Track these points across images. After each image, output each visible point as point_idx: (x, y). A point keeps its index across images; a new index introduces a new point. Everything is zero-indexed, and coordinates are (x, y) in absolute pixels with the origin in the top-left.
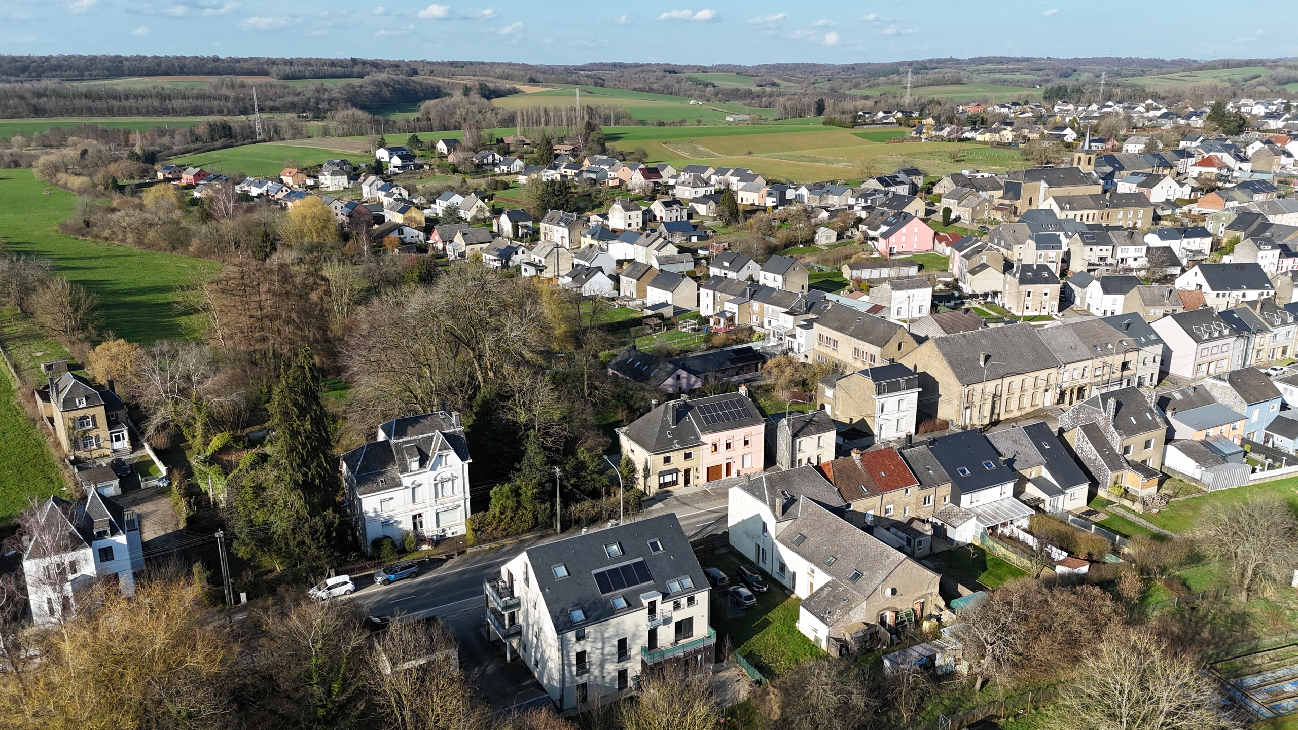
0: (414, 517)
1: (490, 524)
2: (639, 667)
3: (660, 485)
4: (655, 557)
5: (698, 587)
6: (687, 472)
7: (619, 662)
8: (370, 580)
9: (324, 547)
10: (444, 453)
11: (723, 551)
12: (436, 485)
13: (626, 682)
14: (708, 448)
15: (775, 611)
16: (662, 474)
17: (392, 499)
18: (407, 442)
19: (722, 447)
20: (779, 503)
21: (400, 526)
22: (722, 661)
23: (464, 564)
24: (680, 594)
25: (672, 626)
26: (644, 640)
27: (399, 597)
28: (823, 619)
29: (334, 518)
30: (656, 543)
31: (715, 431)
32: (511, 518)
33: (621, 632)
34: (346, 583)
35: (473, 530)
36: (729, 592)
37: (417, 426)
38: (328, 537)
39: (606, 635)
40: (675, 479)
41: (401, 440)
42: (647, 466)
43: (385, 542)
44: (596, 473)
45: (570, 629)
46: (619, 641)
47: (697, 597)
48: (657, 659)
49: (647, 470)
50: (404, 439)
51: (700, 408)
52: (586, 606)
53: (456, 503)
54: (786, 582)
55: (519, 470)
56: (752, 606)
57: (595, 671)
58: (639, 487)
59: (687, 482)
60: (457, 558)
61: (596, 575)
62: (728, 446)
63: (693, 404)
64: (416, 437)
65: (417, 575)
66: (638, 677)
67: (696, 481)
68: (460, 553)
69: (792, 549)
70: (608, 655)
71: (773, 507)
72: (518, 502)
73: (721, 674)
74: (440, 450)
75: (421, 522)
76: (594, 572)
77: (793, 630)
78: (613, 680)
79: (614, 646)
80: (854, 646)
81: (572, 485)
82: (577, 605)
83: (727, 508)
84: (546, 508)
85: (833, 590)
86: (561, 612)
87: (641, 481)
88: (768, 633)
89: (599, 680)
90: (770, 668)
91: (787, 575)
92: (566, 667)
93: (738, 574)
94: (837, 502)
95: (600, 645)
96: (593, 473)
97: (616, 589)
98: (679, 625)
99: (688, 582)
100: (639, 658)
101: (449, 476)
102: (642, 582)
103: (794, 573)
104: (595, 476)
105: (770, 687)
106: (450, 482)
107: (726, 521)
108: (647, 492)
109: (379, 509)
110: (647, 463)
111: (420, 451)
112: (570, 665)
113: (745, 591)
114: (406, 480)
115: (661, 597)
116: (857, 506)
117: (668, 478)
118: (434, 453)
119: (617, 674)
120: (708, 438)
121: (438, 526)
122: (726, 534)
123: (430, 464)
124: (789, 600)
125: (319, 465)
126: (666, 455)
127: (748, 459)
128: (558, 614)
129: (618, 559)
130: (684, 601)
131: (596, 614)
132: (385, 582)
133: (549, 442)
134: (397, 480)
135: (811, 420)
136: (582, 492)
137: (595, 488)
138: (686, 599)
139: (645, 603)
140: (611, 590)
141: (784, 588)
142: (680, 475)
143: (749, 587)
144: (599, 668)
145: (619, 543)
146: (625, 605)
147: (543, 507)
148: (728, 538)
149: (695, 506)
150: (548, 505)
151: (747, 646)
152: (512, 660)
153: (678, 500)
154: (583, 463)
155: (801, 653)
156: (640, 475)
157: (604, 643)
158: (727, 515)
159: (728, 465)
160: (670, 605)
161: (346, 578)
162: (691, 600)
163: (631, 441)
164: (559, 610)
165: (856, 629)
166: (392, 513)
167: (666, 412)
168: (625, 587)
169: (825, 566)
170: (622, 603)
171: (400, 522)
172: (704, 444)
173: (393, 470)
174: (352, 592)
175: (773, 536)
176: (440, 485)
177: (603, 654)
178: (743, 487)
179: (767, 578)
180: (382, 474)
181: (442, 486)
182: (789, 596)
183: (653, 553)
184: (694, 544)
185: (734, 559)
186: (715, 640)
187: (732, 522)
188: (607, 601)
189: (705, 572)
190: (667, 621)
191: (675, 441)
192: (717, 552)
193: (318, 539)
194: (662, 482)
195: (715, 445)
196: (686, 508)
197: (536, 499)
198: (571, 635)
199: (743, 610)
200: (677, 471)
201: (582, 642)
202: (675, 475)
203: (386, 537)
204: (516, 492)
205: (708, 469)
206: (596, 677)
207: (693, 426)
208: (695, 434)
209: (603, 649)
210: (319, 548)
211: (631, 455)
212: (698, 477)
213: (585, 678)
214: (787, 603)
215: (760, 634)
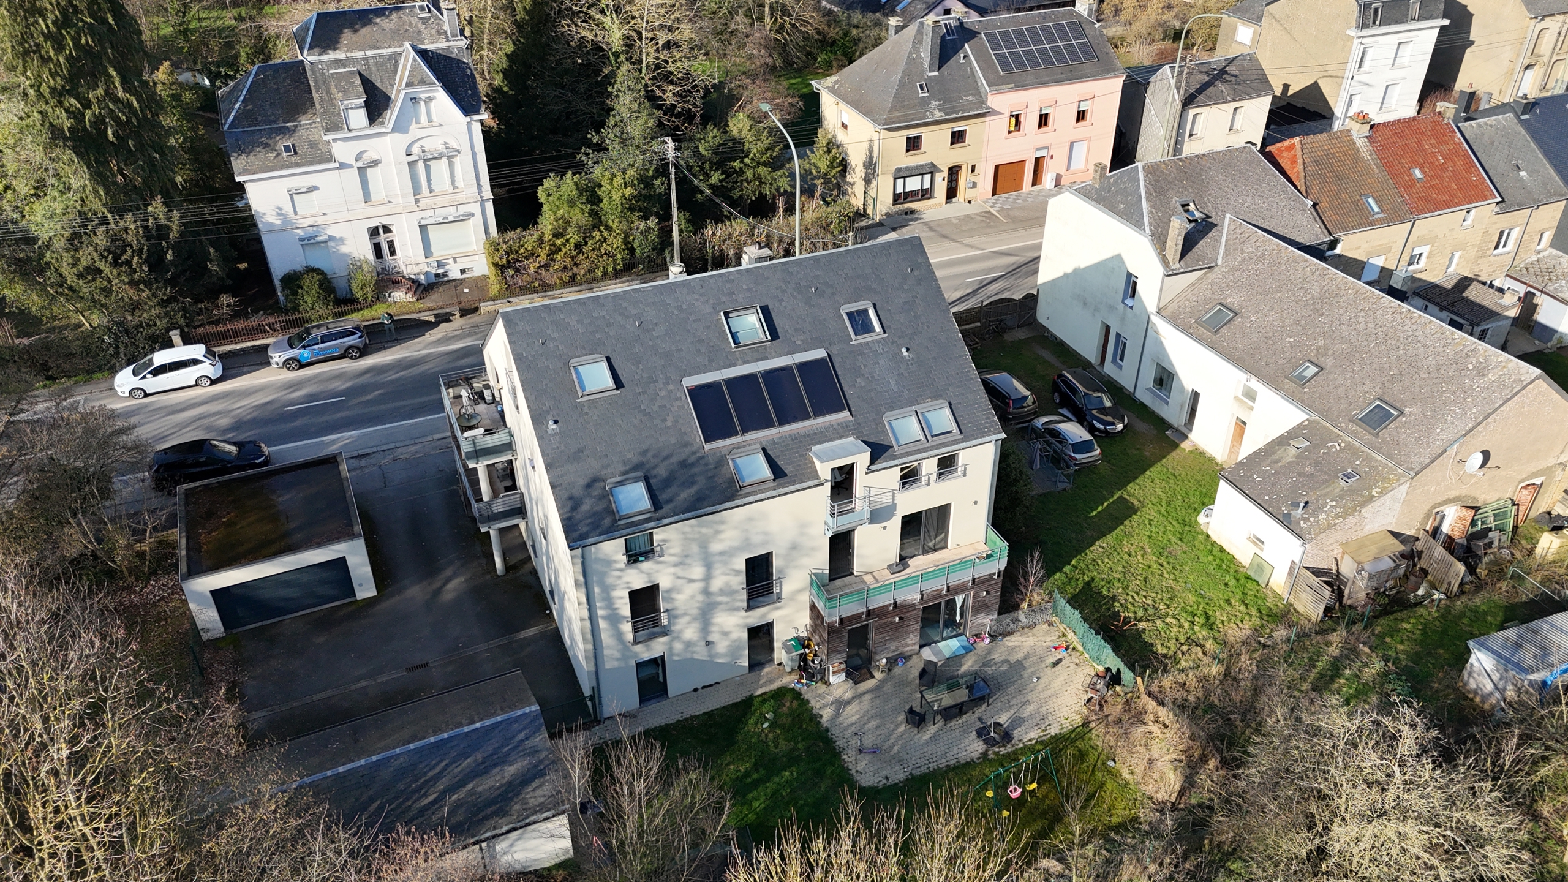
0: (374, 232)
1: (532, 255)
2: (803, 621)
3: (897, 198)
4: (860, 350)
5: (967, 432)
6: (954, 172)
7: (749, 608)
8: (259, 358)
9: (148, 284)
10: (422, 92)
11: (1021, 334)
12: (411, 164)
13: (772, 650)
14: (1003, 123)
15: (1144, 480)
16: (901, 174)
17: (313, 189)
18: (339, 63)
19: (1030, 121)
20: (1178, 227)
21: (344, 249)
22: (1016, 607)
23: (469, 335)
24: (917, 449)
25: (895, 525)
26: (821, 560)
27: (312, 397)
28: (1285, 521)
29: (169, 219)
30: (865, 312)
31: (1020, 86)
32: (577, 246)
33: (756, 539)
34: (196, 362)
35: (496, 265)
36: (1034, 430)
37: (364, 31)
38: (156, 262)
39: (716, 547)
40: (927, 185)
41: (324, 58)
42: (871, 157)
43: (307, 282)
44: (765, 164)
45: (609, 532)
46: (749, 561)
47: (963, 457)
48: (850, 608)
49: (870, 165)
50: (332, 55)
51: (991, 37)
52: (662, 471)
53: (463, 210)
54: (1172, 412)
55: (601, 148)
56: (1090, 467)
57: (689, 632)
58: (853, 201)
59: (951, 193)
60: (458, 322)
61: (696, 393)
62: (1043, 120)
63: (976, 28)
64: (359, 54)
65: (363, 352)
66: (802, 643)
67: (971, 194)
68: (464, 313)
69: (1199, 339)
70: (722, 592)
71: (1159, 240)
72: (594, 214)
73: (1011, 641)
74: (409, 84)
75: (391, 245)
76: (691, 381)
77: (1189, 531)
78: (734, 651)
79: (737, 572)
80: (1358, 591)
81: (712, 187)
82: (635, 468)
83: (1039, 247)
84: (649, 229)
85: (1313, 447)
86: (589, 486)
87: (859, 188)
88: (1129, 535)
89: (701, 653)
90: (1139, 633)
91: (1175, 397)
92: (602, 624)
93: (1055, 388)
94: (1315, 234)
95: (697, 571)
96: (759, 164)
97: (745, 430)
98: (912, 525)
99: (942, 418)
100: (805, 598)
101: (441, 148)
102: (819, 413)
103: (1196, 396)
104: (762, 170)
105: (1145, 698)
106: (444, 160)
107: (1036, 272)
108: (870, 211)
109: (288, 209)
110: (871, 151)
111: (368, 85)
112: (614, 619)
113: (1074, 431)
114: (343, 151)
115: (866, 456)
116: (1349, 246)
117: (913, 184)
118: (398, 91)
119: (745, 635)
120: (1003, 101)
121: (428, 253)
122: (1031, 300)
123: (391, 116)
124: (1175, 454)
125: (110, 94)
126: (913, 133)
127: (1080, 150)
128: (578, 492)
129: (757, 351)
130: (929, 467)
131: (685, 494)
132: (287, 365)
133: (669, 94)
134: (323, 148)
135: (1223, 71)
136: (733, 204)
137: (762, 197)
138: (935, 460)
139: (824, 470)
140: (732, 433)
141: (1162, 424)
142: (939, 177)
143: (1081, 417)
144: (696, 625)
145: (766, 311)
146: (766, 472)
147: (642, 226)
148: (1034, 308)
149: (966, 241)
150: (653, 222)
151: (1079, 570)
152: (508, 568)
153: (931, 229)
154: (738, 142)
155: (1216, 594)
156: (856, 176)
157: (709, 566)
158: (1038, 258)
159: (1038, 161)
160: (891, 476)
161: (197, 351)
162: (947, 464)
163: (843, 105)
164: (582, 482)
165: (1373, 550)
166: (320, 220)
167: (918, 41)
168: (769, 424)
169: (1289, 385)
170: (758, 468)
171: (341, 241)
172: (994, 113)
173: (309, 127)
174: (213, 382)
175: (1151, 306)
176: (421, 166)
177: (706, 592)
178: (1085, 193)
179: (1124, 400)
180: (284, 131)
181: (428, 169)
182: (1175, 446)
183: (856, 340)
184: (961, 318)
185: (1047, 355)
186: (1003, 564)
187: (1046, 274)
188: (721, 461)
189: (986, 384)
190: (877, 516)
191: (934, 104)
192: (1009, 337)
193: (128, 263)
194: (900, 190)
195: (1017, 117)
196: (947, 244)
197: (631, 209)
198: (613, 549)
199: (1068, 476)
200: (932, 170)
201: (646, 565)
202: (928, 177)
203: (310, 270)
204: (591, 195)
205: (997, 167)
206: (689, 644)
207: (973, 74)
208: (978, 93)
209: (708, 578)
210: (133, 283)
211: (841, 137)
212: (974, 185)
213: (657, 648)
214: (1171, 460)
215: (1110, 538)
